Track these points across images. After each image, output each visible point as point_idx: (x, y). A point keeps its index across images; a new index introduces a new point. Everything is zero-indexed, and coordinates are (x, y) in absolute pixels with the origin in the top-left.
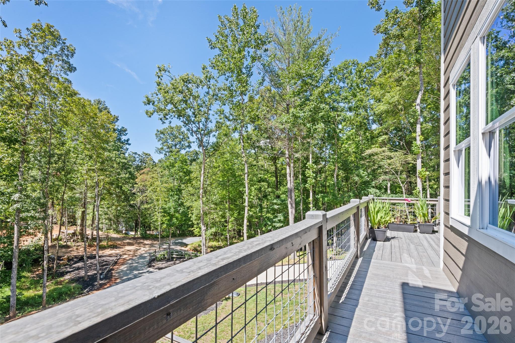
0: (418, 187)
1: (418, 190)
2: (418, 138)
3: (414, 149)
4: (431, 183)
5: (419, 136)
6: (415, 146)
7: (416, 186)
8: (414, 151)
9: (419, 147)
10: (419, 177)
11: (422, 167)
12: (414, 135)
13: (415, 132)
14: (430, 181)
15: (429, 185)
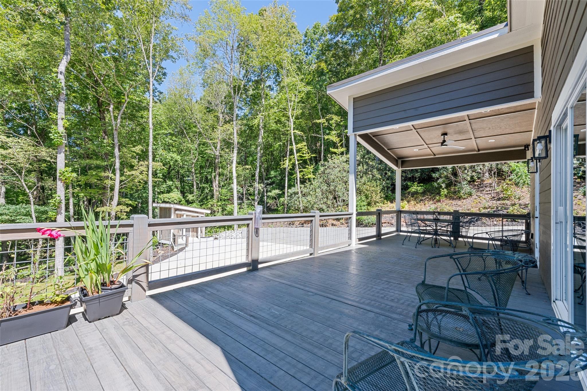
0: (59, 193)
1: (58, 198)
2: (60, 123)
3: (52, 137)
4: (76, 191)
5: (62, 119)
6: (55, 133)
7: (56, 193)
8: (53, 140)
9: (61, 136)
10: (60, 180)
11: (66, 165)
12: (53, 115)
13: (56, 111)
14: (73, 187)
15: (73, 193)
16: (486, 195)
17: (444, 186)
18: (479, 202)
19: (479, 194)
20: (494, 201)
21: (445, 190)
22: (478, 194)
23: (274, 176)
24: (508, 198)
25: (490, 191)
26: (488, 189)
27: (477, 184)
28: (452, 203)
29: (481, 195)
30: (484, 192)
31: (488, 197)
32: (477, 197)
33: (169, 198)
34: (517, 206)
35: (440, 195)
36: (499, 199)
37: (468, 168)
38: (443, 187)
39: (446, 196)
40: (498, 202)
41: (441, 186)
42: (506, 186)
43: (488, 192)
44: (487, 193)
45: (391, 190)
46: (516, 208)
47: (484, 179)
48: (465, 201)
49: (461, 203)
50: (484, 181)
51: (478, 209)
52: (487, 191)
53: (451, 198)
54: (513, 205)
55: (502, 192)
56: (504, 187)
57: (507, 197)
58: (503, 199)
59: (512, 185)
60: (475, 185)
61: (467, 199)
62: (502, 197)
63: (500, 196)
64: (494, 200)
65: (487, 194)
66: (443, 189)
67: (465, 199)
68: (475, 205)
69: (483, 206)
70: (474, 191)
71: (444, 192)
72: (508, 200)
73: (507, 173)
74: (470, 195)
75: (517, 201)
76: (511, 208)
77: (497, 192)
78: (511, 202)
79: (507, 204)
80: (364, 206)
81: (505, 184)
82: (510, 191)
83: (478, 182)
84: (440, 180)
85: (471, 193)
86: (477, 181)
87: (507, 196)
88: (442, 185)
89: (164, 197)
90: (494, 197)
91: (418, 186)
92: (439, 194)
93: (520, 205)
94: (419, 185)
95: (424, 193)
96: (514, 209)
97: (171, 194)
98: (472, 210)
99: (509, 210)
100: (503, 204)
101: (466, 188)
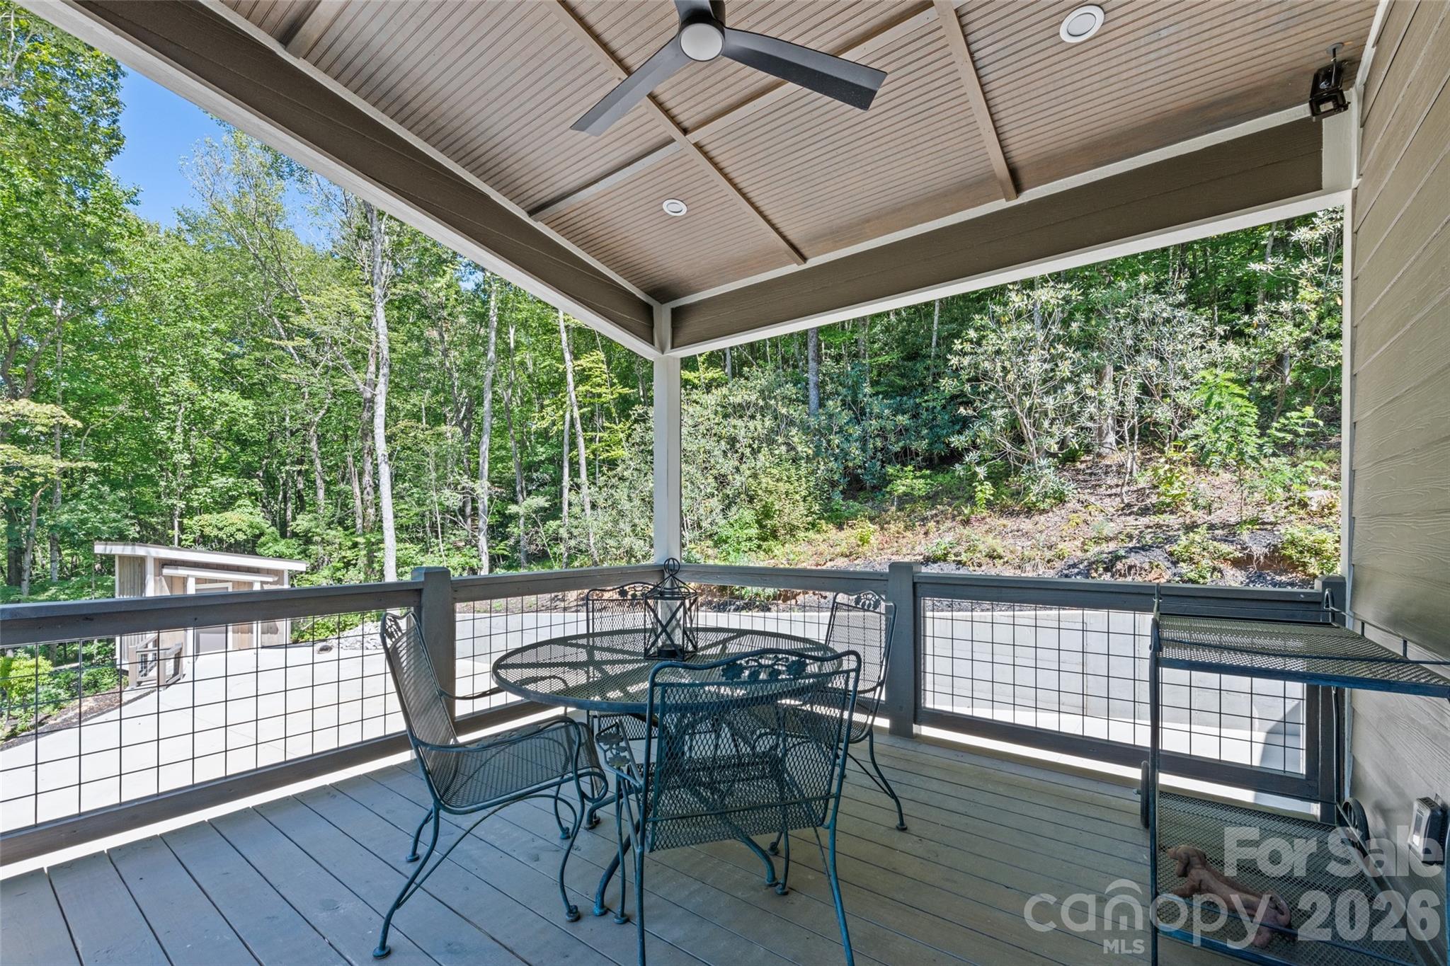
16: (1107, 500)
17: (981, 471)
18: (1085, 522)
19: (1087, 497)
20: (1128, 518)
21: (988, 486)
22: (1082, 497)
23: (546, 459)
24: (1172, 507)
25: (1117, 486)
26: (1112, 480)
27: (1083, 466)
28: (1004, 526)
29: (1093, 499)
30: (1102, 490)
31: (1111, 505)
32: (1079, 506)
33: (220, 525)
34: (1202, 530)
35: (974, 504)
36: (1144, 511)
37: (1051, 415)
38: (981, 476)
39: (989, 504)
40: (1142, 519)
41: (975, 474)
42: (1167, 467)
43: (1114, 491)
44: (1109, 492)
45: (842, 492)
46: (1197, 538)
47: (1104, 451)
48: (1042, 518)
49: (1030, 526)
50: (1104, 457)
51: (1078, 543)
52: (1111, 487)
53: (1006, 512)
54: (1191, 528)
55: (1155, 487)
56: (1161, 472)
57: (1168, 505)
58: (1159, 509)
59: (1186, 464)
60: (1078, 471)
61: (1050, 514)
62: (1153, 506)
63: (1148, 501)
64: (1130, 514)
65: (1110, 496)
66: (982, 484)
67: (1044, 511)
68: (1071, 530)
69: (1094, 534)
70: (1070, 489)
71: (985, 491)
72: (1172, 513)
73: (1170, 428)
74: (1061, 499)
75: (1200, 516)
76: (1183, 541)
77: (1138, 490)
78: (1181, 520)
79: (1168, 526)
80: (750, 539)
81: (1163, 460)
82: (1177, 484)
83: (1085, 461)
84: (972, 456)
85: (1062, 493)
86: (1082, 458)
87: (1168, 500)
88: (977, 469)
89: (202, 523)
90: (1129, 506)
91: (916, 478)
92: (971, 499)
93: (1212, 527)
94: (918, 474)
95: (932, 499)
96: (1192, 542)
97: (228, 514)
98: (1060, 547)
99: (1175, 547)
100: (1159, 526)
101: (1050, 478)
